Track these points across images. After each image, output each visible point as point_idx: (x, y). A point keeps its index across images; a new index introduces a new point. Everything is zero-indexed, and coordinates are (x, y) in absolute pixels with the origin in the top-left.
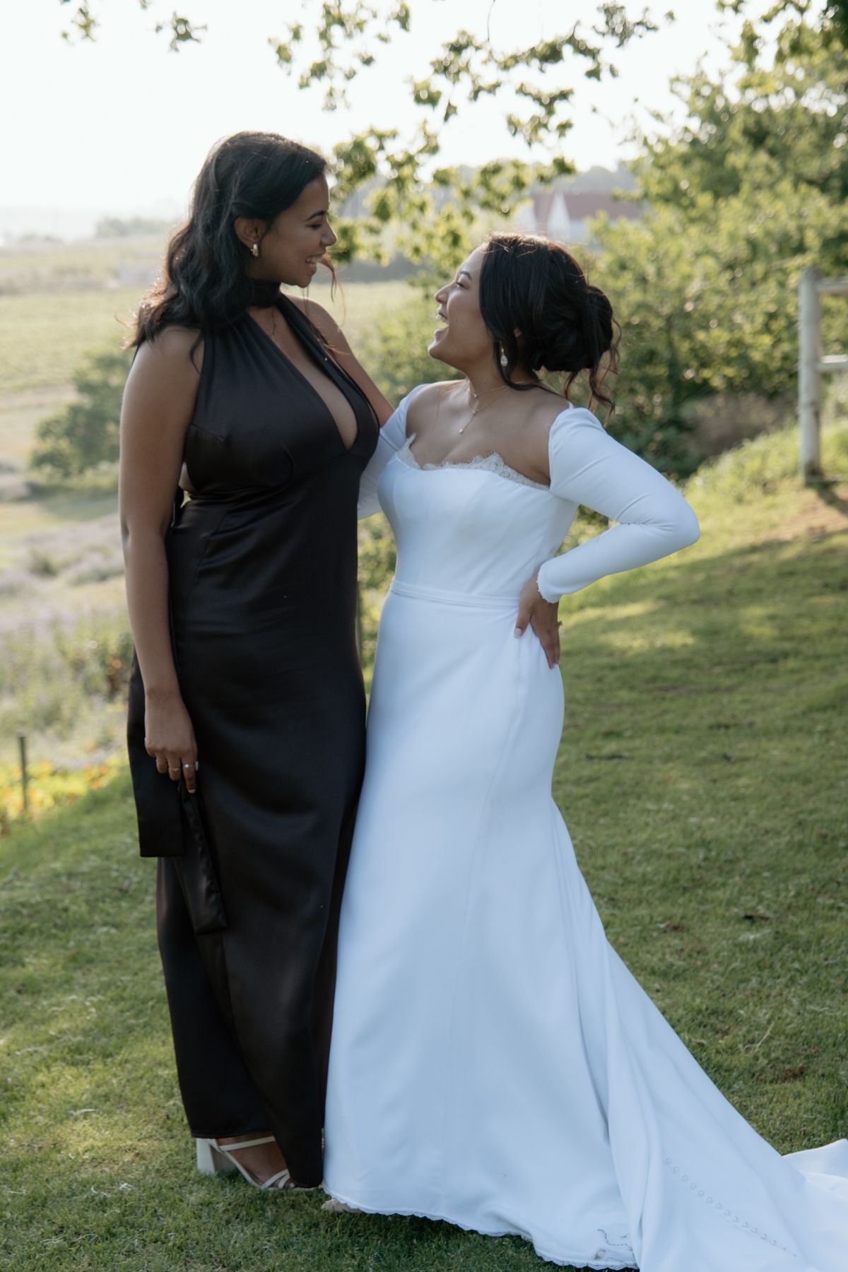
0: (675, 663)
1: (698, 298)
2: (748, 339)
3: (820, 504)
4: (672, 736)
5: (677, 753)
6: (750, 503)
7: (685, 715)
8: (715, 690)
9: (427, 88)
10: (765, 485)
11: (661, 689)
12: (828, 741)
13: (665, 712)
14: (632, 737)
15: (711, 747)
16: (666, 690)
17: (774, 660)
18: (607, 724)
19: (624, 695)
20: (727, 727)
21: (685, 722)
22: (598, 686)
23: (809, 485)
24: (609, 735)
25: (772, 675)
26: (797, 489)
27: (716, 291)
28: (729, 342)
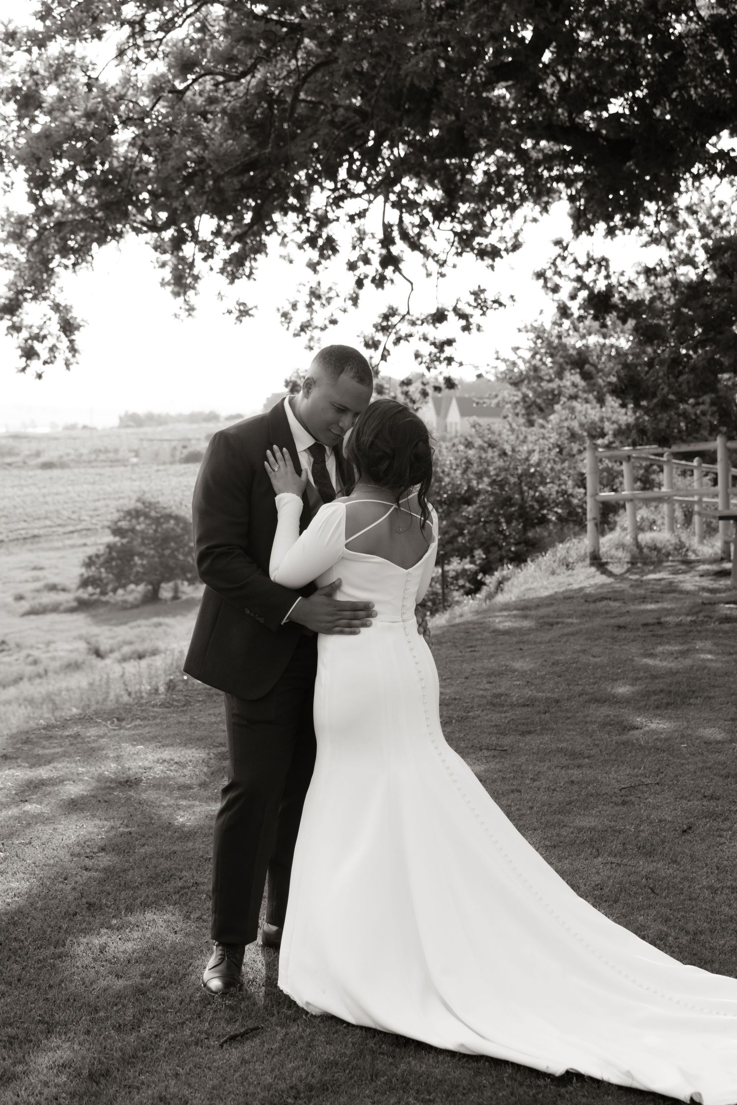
1: (538, 464)
2: (570, 491)
3: (598, 573)
6: (558, 574)
9: (373, 338)
10: (567, 566)
23: (592, 564)
26: (586, 567)
27: (549, 461)
28: (557, 492)
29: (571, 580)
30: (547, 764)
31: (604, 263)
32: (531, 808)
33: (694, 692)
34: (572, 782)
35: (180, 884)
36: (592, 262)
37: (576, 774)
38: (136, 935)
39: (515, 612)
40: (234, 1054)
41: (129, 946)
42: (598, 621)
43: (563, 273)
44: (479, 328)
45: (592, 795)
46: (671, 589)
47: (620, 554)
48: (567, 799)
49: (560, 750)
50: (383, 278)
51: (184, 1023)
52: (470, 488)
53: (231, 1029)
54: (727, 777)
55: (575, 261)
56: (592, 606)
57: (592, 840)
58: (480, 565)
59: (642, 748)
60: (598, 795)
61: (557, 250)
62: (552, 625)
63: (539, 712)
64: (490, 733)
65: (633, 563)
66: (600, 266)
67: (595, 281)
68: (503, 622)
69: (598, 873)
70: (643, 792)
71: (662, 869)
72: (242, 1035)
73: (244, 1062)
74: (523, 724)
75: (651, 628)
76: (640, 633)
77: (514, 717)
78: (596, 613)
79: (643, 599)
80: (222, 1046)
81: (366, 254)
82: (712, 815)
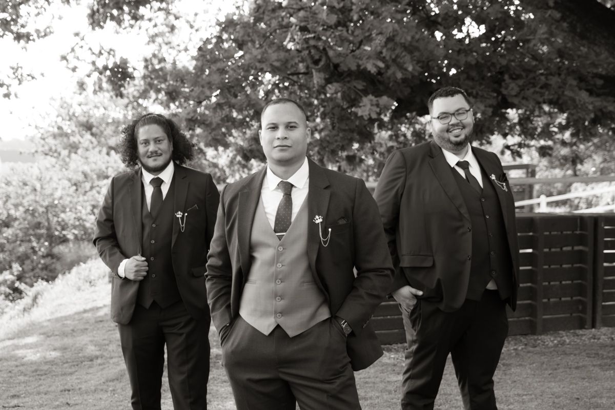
0: (46, 363)
1: (61, 198)
2: (84, 217)
4: (43, 395)
5: (45, 403)
6: (83, 291)
7: (50, 386)
8: (65, 374)
10: (90, 282)
11: (38, 375)
12: (114, 394)
13: (40, 385)
14: (24, 397)
15: (61, 400)
16: (42, 375)
17: (91, 360)
18: (13, 392)
19: (22, 378)
20: (69, 391)
21: (49, 390)
22: (10, 374)
24: (14, 396)
25: (90, 367)
26: (106, 284)
27: (68, 195)
28: (75, 218)
31: (112, 53)
36: (103, 52)
43: (80, 58)
44: (16, 96)
52: (9, 216)
55: (90, 49)
58: (17, 276)
66: (109, 53)
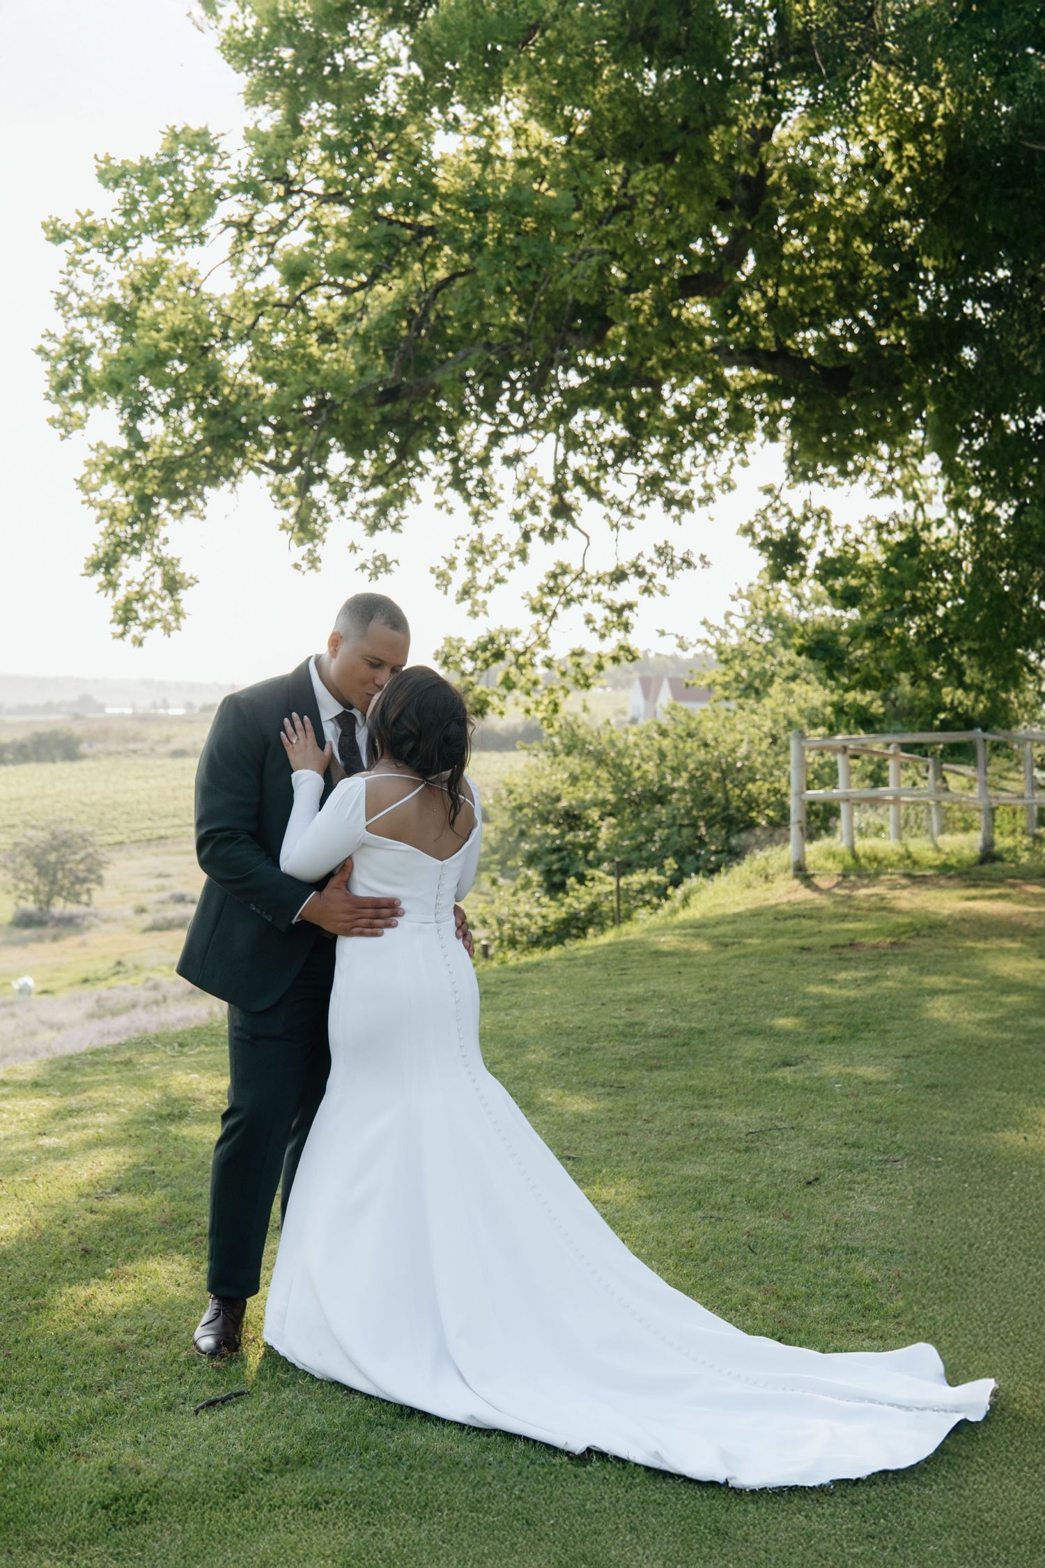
1: (747, 758)
3: (802, 887)
6: (754, 888)
10: (766, 878)
23: (796, 876)
26: (787, 879)
27: (760, 753)
28: (769, 791)
29: (768, 895)
30: (669, 1104)
31: (824, 516)
32: (634, 1153)
33: (868, 1024)
34: (692, 1124)
35: (196, 1231)
36: (810, 515)
37: (700, 1115)
38: (130, 1286)
39: (689, 931)
40: (207, 1421)
41: (120, 1299)
42: (781, 941)
45: (711, 1140)
46: (882, 907)
47: (830, 864)
48: (681, 1144)
49: (688, 1088)
50: (553, 530)
51: (159, 1386)
52: (664, 785)
53: (211, 1394)
54: (877, 1122)
55: (789, 513)
56: (780, 925)
57: (696, 1191)
58: (671, 877)
59: (788, 1087)
60: (719, 1139)
61: (768, 499)
62: (726, 945)
63: (677, 1045)
64: (612, 1068)
65: (845, 875)
67: (813, 537)
68: (668, 942)
69: (693, 1229)
70: (773, 1138)
71: (770, 1224)
72: (223, 1401)
73: (218, 1429)
74: (654, 1058)
75: (839, 950)
76: (825, 956)
77: (646, 1050)
78: (782, 933)
79: (844, 918)
80: (197, 1412)
81: (534, 502)
82: (848, 1166)
